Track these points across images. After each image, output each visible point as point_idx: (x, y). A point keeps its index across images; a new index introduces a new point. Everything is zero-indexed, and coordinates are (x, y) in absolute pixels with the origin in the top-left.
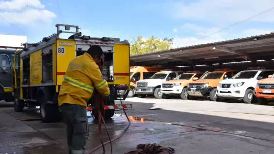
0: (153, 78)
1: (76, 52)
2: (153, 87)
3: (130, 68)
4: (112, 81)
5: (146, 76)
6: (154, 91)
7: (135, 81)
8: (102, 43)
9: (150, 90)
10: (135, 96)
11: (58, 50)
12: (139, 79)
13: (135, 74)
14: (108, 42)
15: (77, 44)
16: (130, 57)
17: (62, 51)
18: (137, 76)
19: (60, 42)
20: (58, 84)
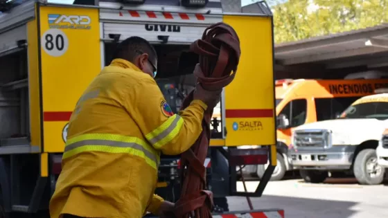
0: (349, 116)
1: (102, 46)
2: (349, 148)
3: (275, 86)
4: (219, 136)
5: (326, 110)
6: (353, 159)
7: (289, 127)
8: (183, 16)
9: (339, 157)
10: (290, 174)
11: (43, 41)
12: (302, 121)
13: (288, 105)
14: (204, 11)
15: (105, 21)
16: (274, 49)
17: (58, 43)
18: (297, 109)
19: (49, 16)
20: (49, 148)
